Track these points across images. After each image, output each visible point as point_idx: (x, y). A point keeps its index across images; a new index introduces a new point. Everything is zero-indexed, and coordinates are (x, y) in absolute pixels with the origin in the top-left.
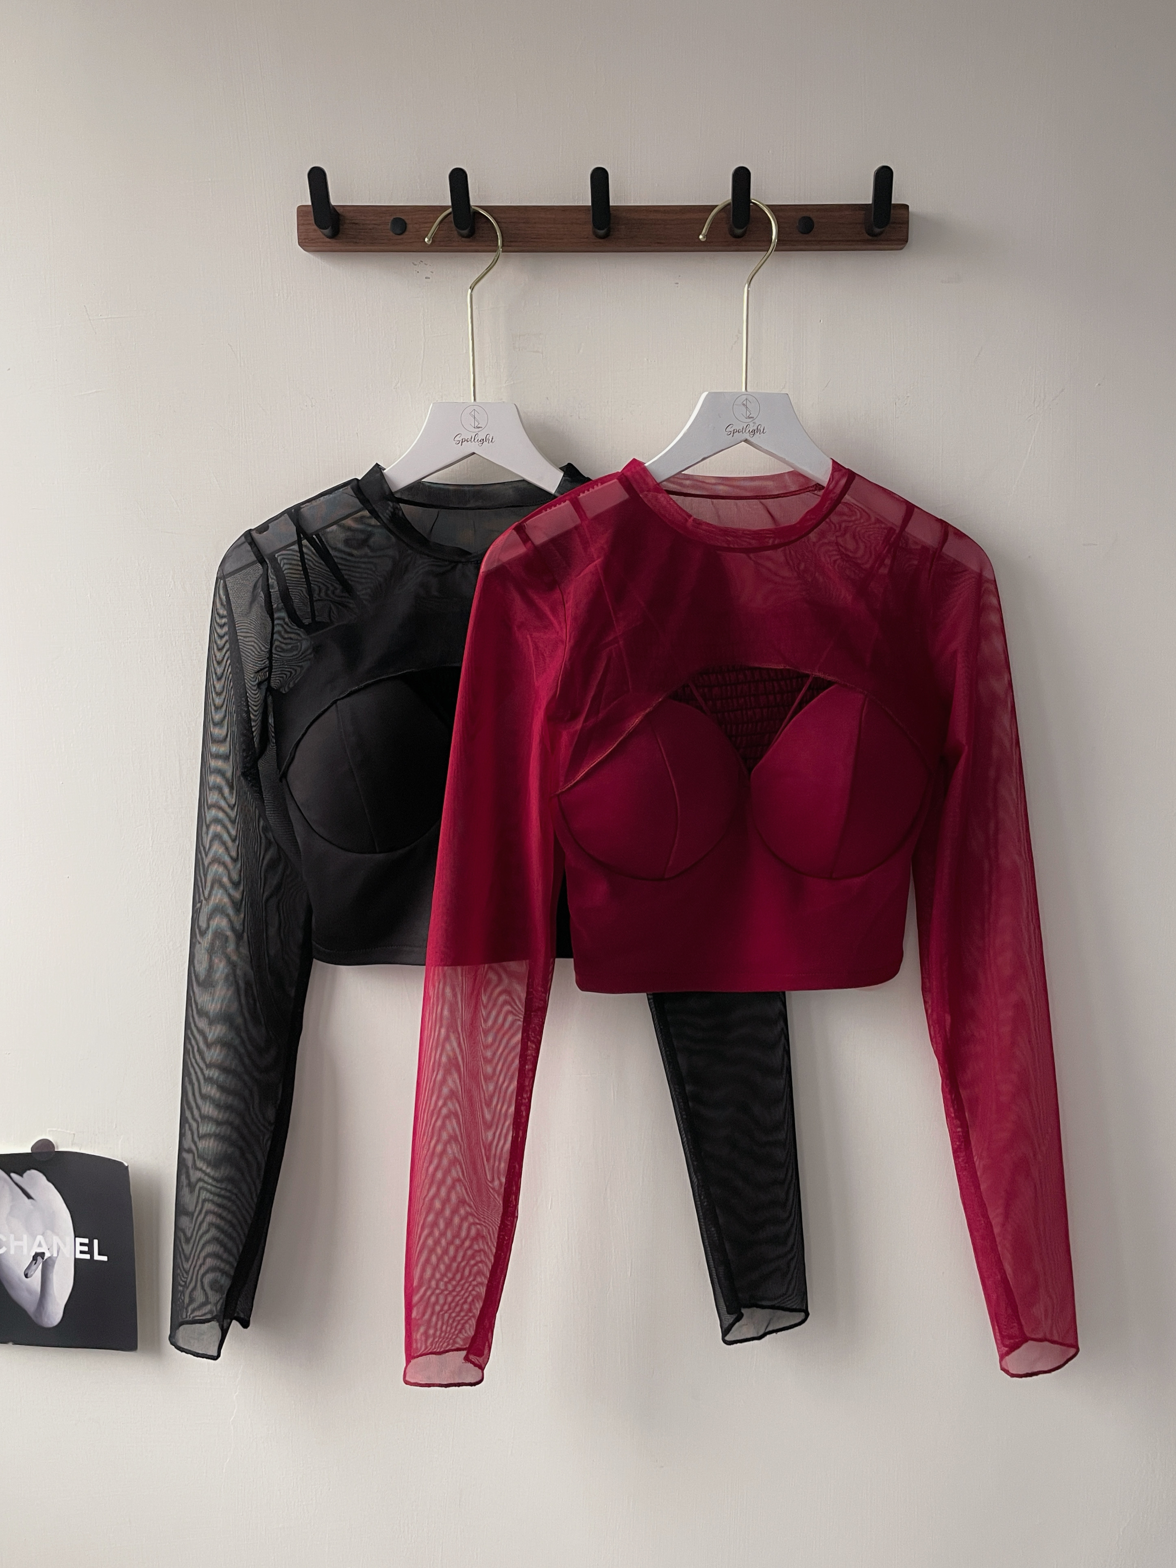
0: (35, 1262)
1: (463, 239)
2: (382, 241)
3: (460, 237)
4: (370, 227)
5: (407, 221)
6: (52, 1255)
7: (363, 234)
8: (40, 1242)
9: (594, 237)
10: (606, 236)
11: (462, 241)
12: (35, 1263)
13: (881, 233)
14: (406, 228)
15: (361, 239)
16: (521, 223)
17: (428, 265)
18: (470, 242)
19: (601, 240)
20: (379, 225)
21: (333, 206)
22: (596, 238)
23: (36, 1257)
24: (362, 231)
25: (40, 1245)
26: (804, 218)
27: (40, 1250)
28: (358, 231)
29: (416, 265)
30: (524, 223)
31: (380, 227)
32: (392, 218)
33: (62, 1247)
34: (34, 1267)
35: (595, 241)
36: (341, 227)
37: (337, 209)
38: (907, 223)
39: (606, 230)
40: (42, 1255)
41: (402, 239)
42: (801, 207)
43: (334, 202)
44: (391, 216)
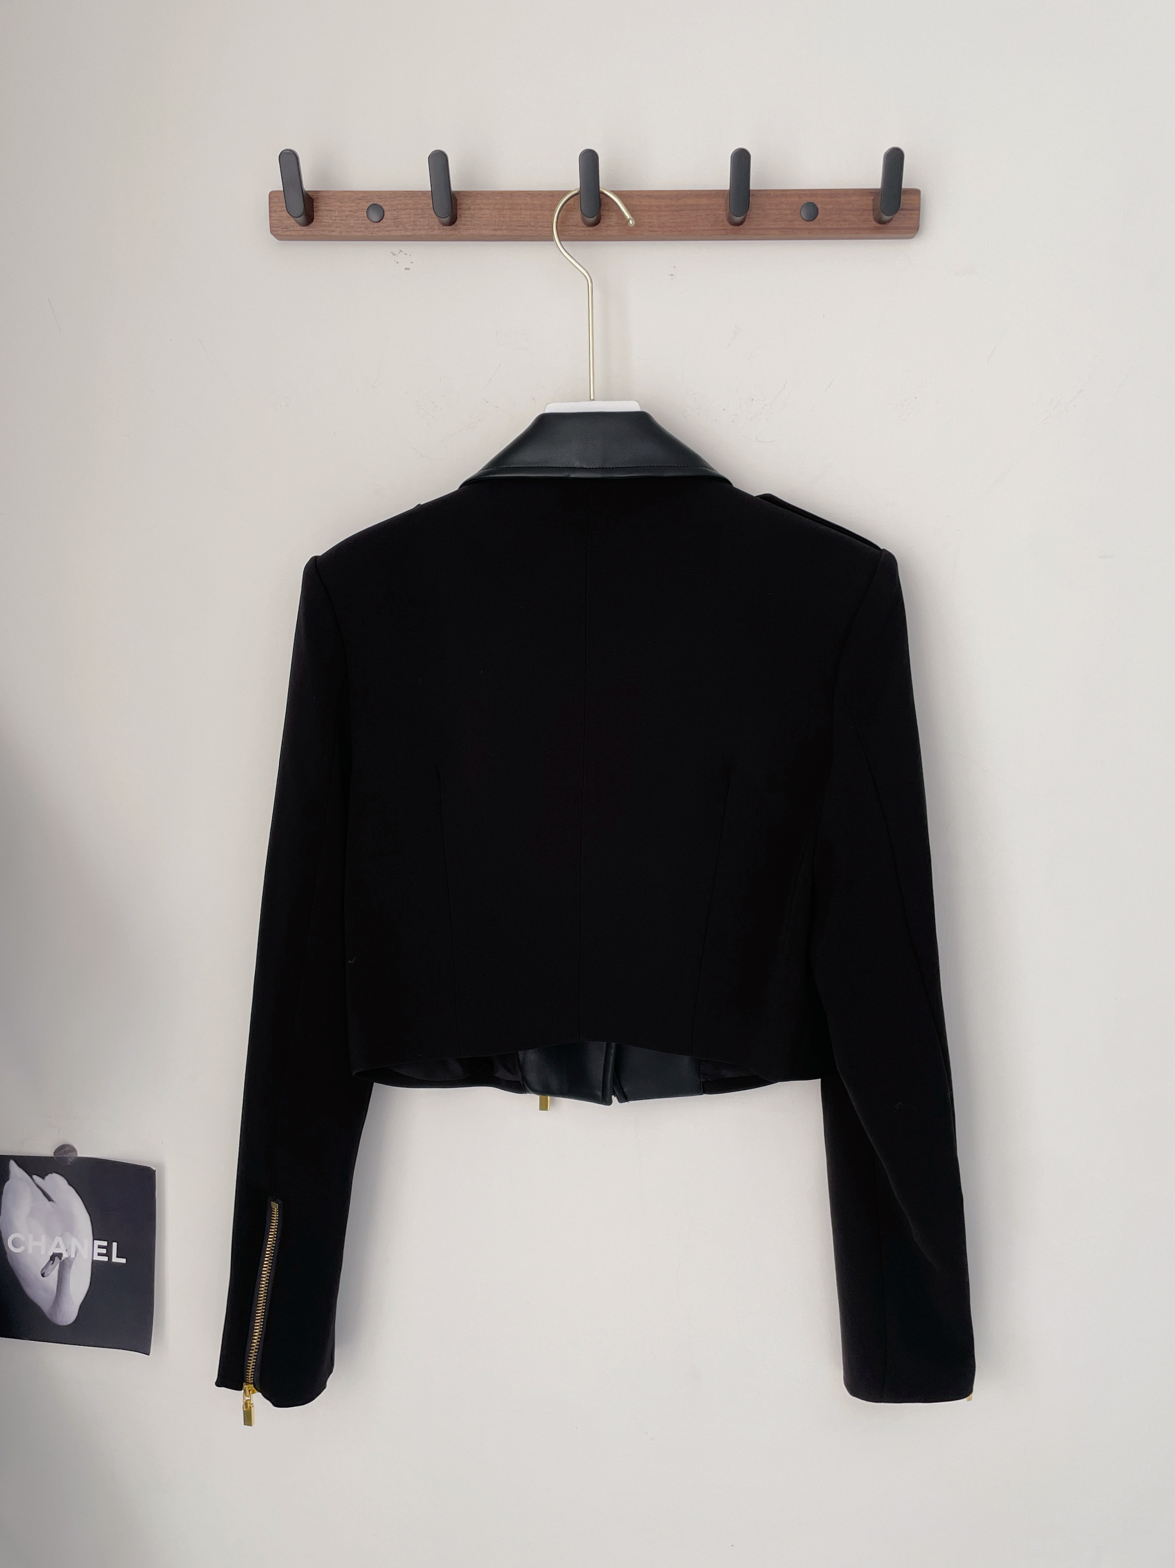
0: (52, 1261)
1: (445, 227)
2: (359, 230)
3: (441, 225)
4: (347, 213)
5: (385, 208)
6: (70, 1256)
7: (338, 221)
8: (58, 1243)
9: (583, 225)
10: (597, 223)
11: (443, 229)
12: (52, 1264)
13: (889, 221)
14: (383, 216)
15: (337, 227)
16: (506, 209)
17: (408, 255)
18: (452, 230)
19: (591, 228)
20: (355, 212)
21: (307, 193)
22: (585, 226)
23: (52, 1258)
24: (337, 218)
25: (58, 1246)
26: (808, 203)
27: (58, 1251)
28: (334, 218)
29: (395, 255)
30: (509, 209)
31: (356, 214)
32: (370, 204)
33: (79, 1248)
34: (51, 1267)
35: (583, 229)
36: (315, 213)
37: (310, 194)
38: (916, 209)
39: (595, 218)
40: (60, 1255)
41: (381, 226)
42: (805, 193)
43: (307, 187)
44: (368, 202)
